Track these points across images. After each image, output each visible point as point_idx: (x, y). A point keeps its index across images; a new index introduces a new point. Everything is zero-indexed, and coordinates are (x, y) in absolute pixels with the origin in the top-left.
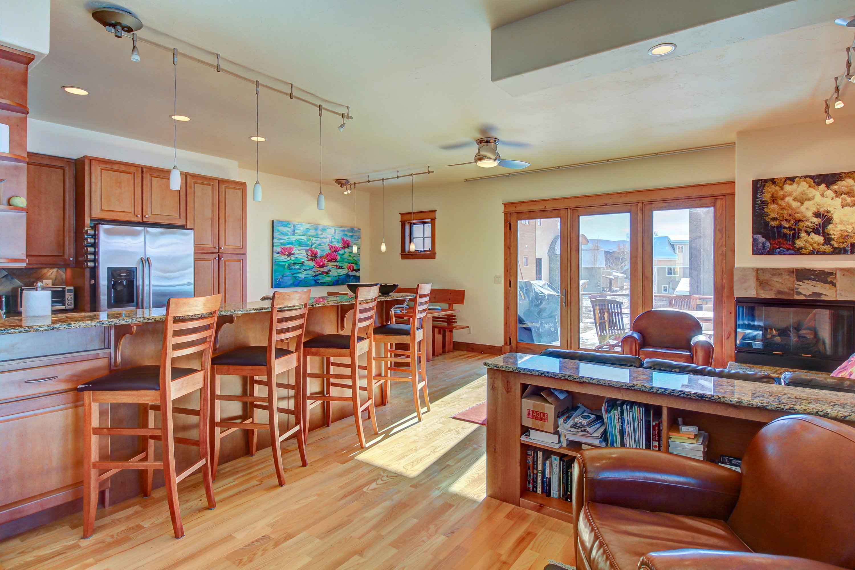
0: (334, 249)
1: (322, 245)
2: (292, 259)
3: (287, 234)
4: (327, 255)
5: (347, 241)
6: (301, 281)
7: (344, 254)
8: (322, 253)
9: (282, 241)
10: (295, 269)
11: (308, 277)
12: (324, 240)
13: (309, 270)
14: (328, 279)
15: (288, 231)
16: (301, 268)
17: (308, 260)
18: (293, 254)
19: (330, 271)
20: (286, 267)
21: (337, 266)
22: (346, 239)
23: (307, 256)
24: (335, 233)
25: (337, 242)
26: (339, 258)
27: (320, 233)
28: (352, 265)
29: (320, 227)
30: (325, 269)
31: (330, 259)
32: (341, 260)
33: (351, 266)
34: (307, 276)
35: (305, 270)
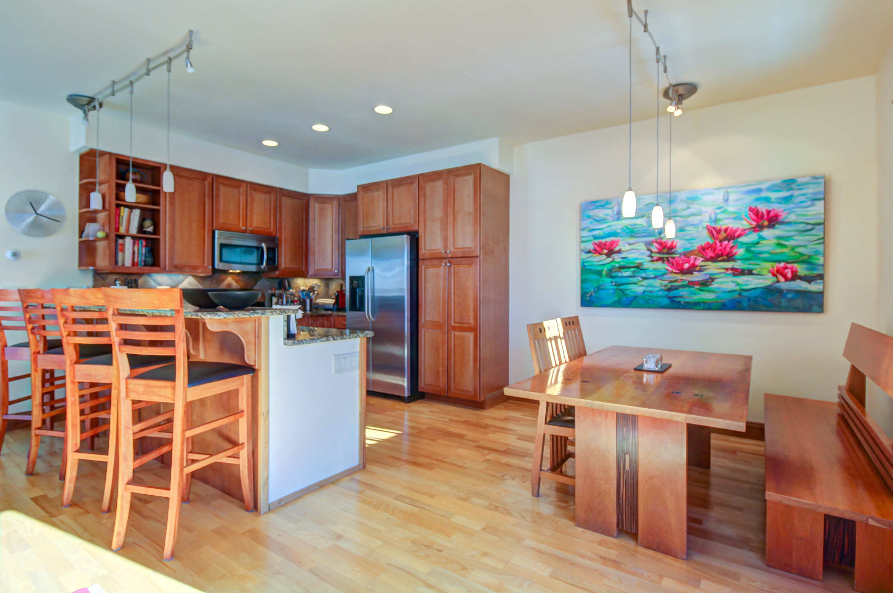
0: (723, 235)
1: (688, 228)
2: (615, 260)
3: (605, 220)
4: (703, 249)
5: (769, 212)
6: (636, 297)
7: (758, 243)
8: (688, 245)
9: (596, 233)
10: (621, 277)
11: (651, 292)
12: (691, 219)
13: (656, 277)
14: (706, 296)
15: (607, 215)
16: (636, 274)
17: (652, 261)
18: (619, 252)
19: (713, 280)
20: (604, 273)
21: (733, 269)
22: (763, 208)
23: (648, 253)
24: (726, 200)
25: (735, 218)
26: (740, 252)
27: (679, 206)
28: (789, 265)
29: (683, 196)
30: (697, 277)
31: (710, 253)
32: (749, 255)
33: (786, 268)
34: (650, 289)
35: (644, 278)
